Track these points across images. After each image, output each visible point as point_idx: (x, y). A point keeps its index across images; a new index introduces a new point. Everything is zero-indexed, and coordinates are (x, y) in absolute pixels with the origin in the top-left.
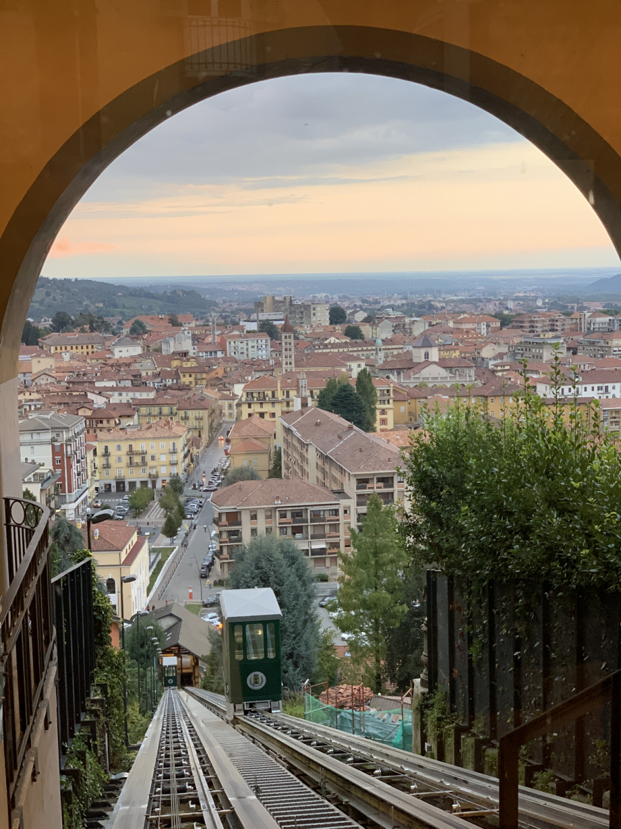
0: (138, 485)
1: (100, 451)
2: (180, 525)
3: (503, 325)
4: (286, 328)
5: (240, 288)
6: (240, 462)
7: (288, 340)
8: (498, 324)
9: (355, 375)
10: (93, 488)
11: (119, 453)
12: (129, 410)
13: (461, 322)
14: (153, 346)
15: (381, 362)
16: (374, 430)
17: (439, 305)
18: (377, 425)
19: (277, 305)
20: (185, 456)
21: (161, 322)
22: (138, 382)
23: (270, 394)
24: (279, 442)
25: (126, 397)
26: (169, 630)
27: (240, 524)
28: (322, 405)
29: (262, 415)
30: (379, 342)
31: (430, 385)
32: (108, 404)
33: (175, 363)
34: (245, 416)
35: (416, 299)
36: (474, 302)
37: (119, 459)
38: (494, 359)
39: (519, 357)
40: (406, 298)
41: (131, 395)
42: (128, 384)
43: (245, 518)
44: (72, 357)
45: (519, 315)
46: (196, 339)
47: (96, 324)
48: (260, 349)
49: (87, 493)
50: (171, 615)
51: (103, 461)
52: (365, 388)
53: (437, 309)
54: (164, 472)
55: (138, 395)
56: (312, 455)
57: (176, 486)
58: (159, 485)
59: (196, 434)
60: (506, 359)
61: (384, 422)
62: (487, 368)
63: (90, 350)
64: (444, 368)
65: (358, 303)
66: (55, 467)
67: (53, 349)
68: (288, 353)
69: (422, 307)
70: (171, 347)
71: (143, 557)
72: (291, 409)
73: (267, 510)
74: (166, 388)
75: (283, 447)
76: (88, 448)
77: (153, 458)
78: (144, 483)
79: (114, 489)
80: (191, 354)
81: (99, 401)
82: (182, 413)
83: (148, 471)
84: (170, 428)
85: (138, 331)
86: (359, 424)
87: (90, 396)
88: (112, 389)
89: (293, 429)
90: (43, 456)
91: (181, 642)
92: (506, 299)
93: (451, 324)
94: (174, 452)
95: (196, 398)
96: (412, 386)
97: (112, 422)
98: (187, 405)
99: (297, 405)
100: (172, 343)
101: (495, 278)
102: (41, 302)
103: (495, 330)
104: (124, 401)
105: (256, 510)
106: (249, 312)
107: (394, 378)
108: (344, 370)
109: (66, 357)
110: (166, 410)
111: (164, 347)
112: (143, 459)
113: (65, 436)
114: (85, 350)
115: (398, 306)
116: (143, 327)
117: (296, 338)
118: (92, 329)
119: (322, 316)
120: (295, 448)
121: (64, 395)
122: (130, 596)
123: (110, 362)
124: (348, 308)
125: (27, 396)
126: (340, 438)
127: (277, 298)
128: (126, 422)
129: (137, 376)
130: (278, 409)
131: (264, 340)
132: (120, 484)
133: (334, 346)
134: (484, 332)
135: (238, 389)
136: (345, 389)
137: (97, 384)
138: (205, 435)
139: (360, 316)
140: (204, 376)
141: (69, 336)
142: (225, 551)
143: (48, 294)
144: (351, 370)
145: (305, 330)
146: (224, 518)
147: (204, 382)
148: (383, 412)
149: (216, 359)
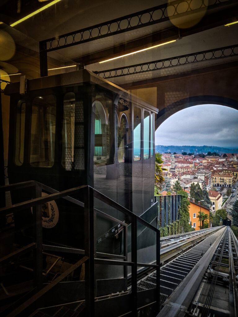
0: (222, 186)
1: (214, 178)
20: (233, 181)
21: (230, 155)
22: (224, 166)
25: (221, 169)
32: (217, 169)
33: (232, 163)
37: (218, 180)
42: (222, 166)
44: (211, 160)
46: (237, 158)
47: (215, 154)
49: (211, 186)
51: (215, 180)
54: (228, 183)
55: (223, 168)
57: (230, 186)
58: (226, 186)
66: (205, 180)
67: (207, 159)
71: (221, 199)
74: (230, 167)
76: (212, 177)
77: (225, 180)
79: (217, 185)
80: (236, 161)
81: (215, 169)
82: (233, 172)
83: (224, 183)
84: (230, 175)
85: (225, 156)
87: (213, 168)
88: (218, 167)
90: (203, 178)
91: (227, 217)
94: (230, 180)
95: (236, 170)
97: (217, 173)
100: (232, 159)
102: (206, 150)
110: (229, 171)
111: (230, 160)
113: (207, 175)
114: (213, 159)
121: (208, 167)
122: (217, 206)
123: (218, 162)
125: (201, 167)
128: (220, 173)
137: (215, 166)
141: (211, 156)
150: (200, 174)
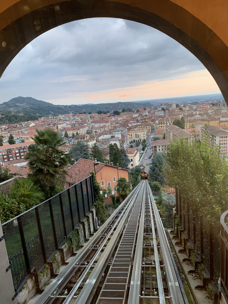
0: (137, 141)
1: (130, 135)
2: (145, 148)
3: (213, 106)
4: (167, 109)
5: (158, 101)
6: (157, 136)
7: (167, 111)
8: (212, 106)
9: (181, 118)
10: (129, 142)
11: (134, 135)
12: (136, 126)
13: (204, 105)
14: (141, 114)
15: (186, 115)
16: (184, 129)
17: (199, 102)
18: (185, 128)
19: (165, 104)
20: (146, 135)
21: (142, 109)
22: (138, 121)
23: (163, 122)
24: (165, 132)
25: (135, 124)
26: (142, 169)
27: (157, 148)
28: (174, 124)
29: (162, 127)
30: (186, 111)
31: (197, 119)
32: (132, 126)
33: (145, 117)
34: (158, 127)
35: (194, 101)
36: (207, 101)
37: (134, 136)
38: (211, 113)
39: (216, 112)
40: (192, 101)
41: (136, 124)
42: (136, 122)
43: (158, 147)
44: (125, 117)
45: (217, 103)
46: (149, 112)
47: (130, 110)
48: (162, 113)
49: (128, 143)
50: (143, 166)
51: (131, 136)
52: (183, 120)
53: (199, 103)
54: (142, 138)
55: (138, 124)
56: (171, 134)
57: (144, 141)
58: (141, 141)
59: (149, 131)
60: (213, 113)
61: (187, 127)
62: (209, 115)
63: (129, 115)
64: (200, 115)
65: (182, 103)
66: (122, 138)
67: (122, 116)
68: (167, 114)
69: (195, 103)
70: (144, 114)
71: (138, 155)
72: (167, 125)
73: (162, 145)
74: (143, 122)
75: (166, 133)
76: (128, 134)
77: (140, 136)
78: (139, 140)
79: (133, 142)
80: (148, 115)
81: (130, 125)
82: (146, 127)
83: (139, 138)
84: (143, 130)
85: (138, 111)
86: (181, 128)
87: (129, 124)
88: (133, 123)
89: (167, 129)
90: (120, 136)
91: (145, 171)
92: (214, 100)
93: (201, 106)
94: (144, 134)
95: (149, 124)
96: (193, 119)
97: (133, 129)
98: (147, 125)
99: (168, 124)
100: (144, 113)
101: (212, 96)
102: (120, 107)
103: (211, 107)
104: (135, 125)
105: (160, 146)
106: (160, 106)
107: (189, 118)
108: (179, 117)
109: (124, 117)
110: (143, 126)
111: (143, 114)
112: (138, 136)
113: (123, 132)
114: (128, 116)
115: (190, 103)
116: (139, 111)
117: (169, 111)
118: (129, 111)
119: (174, 106)
120: (168, 133)
121: (124, 124)
122: (135, 162)
123: (132, 118)
124: (180, 104)
125: (117, 125)
126: (177, 131)
127: (165, 103)
128: (135, 129)
129: (137, 120)
130: (165, 125)
131: (162, 112)
132: (134, 141)
133: (176, 112)
134: (209, 107)
135: (157, 122)
136: (178, 121)
137: (130, 122)
138: (150, 131)
139: (182, 105)
140: (150, 119)
141: (125, 113)
142: (154, 153)
143: (121, 105)
144: (180, 117)
145: (171, 109)
146: (153, 147)
147: (150, 121)
148: (187, 125)
149: (153, 116)
150: (116, 133)
